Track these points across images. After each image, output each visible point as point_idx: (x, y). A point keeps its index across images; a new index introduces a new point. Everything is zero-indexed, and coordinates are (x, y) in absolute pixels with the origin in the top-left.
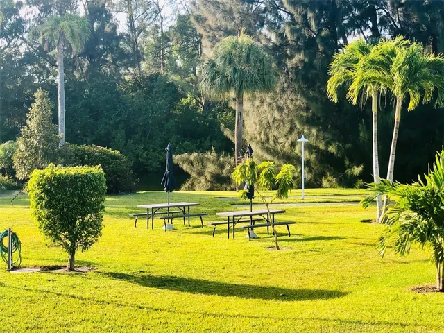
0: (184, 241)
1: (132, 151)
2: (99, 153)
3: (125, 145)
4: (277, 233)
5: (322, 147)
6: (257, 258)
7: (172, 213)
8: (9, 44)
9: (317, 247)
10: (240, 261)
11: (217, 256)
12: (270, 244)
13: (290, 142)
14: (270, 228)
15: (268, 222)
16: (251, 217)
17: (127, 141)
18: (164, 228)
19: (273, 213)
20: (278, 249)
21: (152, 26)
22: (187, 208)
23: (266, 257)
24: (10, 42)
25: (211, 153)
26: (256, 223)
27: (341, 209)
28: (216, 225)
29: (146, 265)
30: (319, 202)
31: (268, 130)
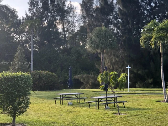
0: (75, 110)
1: (63, 75)
2: (46, 73)
3: (61, 73)
4: (119, 106)
5: (135, 71)
6: (109, 119)
7: (72, 97)
8: (19, 36)
9: (139, 113)
10: (101, 121)
11: (89, 118)
12: (115, 112)
13: (123, 70)
14: (116, 104)
15: (114, 101)
16: (106, 99)
17: (61, 72)
18: (68, 104)
19: (117, 97)
20: (119, 114)
21: (71, 30)
22: (78, 95)
23: (114, 118)
24: (20, 36)
25: (91, 74)
26: (109, 102)
27: (146, 96)
28: (90, 102)
29: (53, 123)
30: (136, 93)
31: (114, 65)
